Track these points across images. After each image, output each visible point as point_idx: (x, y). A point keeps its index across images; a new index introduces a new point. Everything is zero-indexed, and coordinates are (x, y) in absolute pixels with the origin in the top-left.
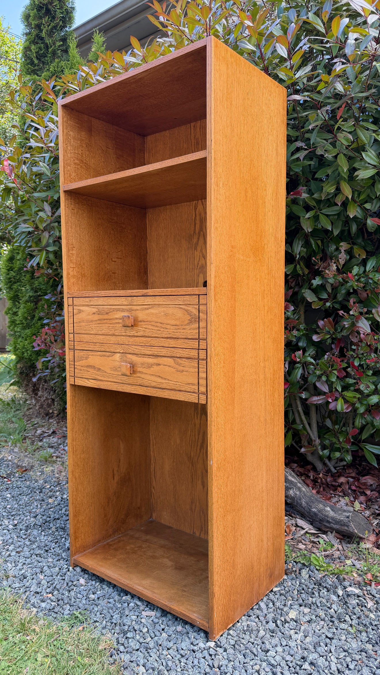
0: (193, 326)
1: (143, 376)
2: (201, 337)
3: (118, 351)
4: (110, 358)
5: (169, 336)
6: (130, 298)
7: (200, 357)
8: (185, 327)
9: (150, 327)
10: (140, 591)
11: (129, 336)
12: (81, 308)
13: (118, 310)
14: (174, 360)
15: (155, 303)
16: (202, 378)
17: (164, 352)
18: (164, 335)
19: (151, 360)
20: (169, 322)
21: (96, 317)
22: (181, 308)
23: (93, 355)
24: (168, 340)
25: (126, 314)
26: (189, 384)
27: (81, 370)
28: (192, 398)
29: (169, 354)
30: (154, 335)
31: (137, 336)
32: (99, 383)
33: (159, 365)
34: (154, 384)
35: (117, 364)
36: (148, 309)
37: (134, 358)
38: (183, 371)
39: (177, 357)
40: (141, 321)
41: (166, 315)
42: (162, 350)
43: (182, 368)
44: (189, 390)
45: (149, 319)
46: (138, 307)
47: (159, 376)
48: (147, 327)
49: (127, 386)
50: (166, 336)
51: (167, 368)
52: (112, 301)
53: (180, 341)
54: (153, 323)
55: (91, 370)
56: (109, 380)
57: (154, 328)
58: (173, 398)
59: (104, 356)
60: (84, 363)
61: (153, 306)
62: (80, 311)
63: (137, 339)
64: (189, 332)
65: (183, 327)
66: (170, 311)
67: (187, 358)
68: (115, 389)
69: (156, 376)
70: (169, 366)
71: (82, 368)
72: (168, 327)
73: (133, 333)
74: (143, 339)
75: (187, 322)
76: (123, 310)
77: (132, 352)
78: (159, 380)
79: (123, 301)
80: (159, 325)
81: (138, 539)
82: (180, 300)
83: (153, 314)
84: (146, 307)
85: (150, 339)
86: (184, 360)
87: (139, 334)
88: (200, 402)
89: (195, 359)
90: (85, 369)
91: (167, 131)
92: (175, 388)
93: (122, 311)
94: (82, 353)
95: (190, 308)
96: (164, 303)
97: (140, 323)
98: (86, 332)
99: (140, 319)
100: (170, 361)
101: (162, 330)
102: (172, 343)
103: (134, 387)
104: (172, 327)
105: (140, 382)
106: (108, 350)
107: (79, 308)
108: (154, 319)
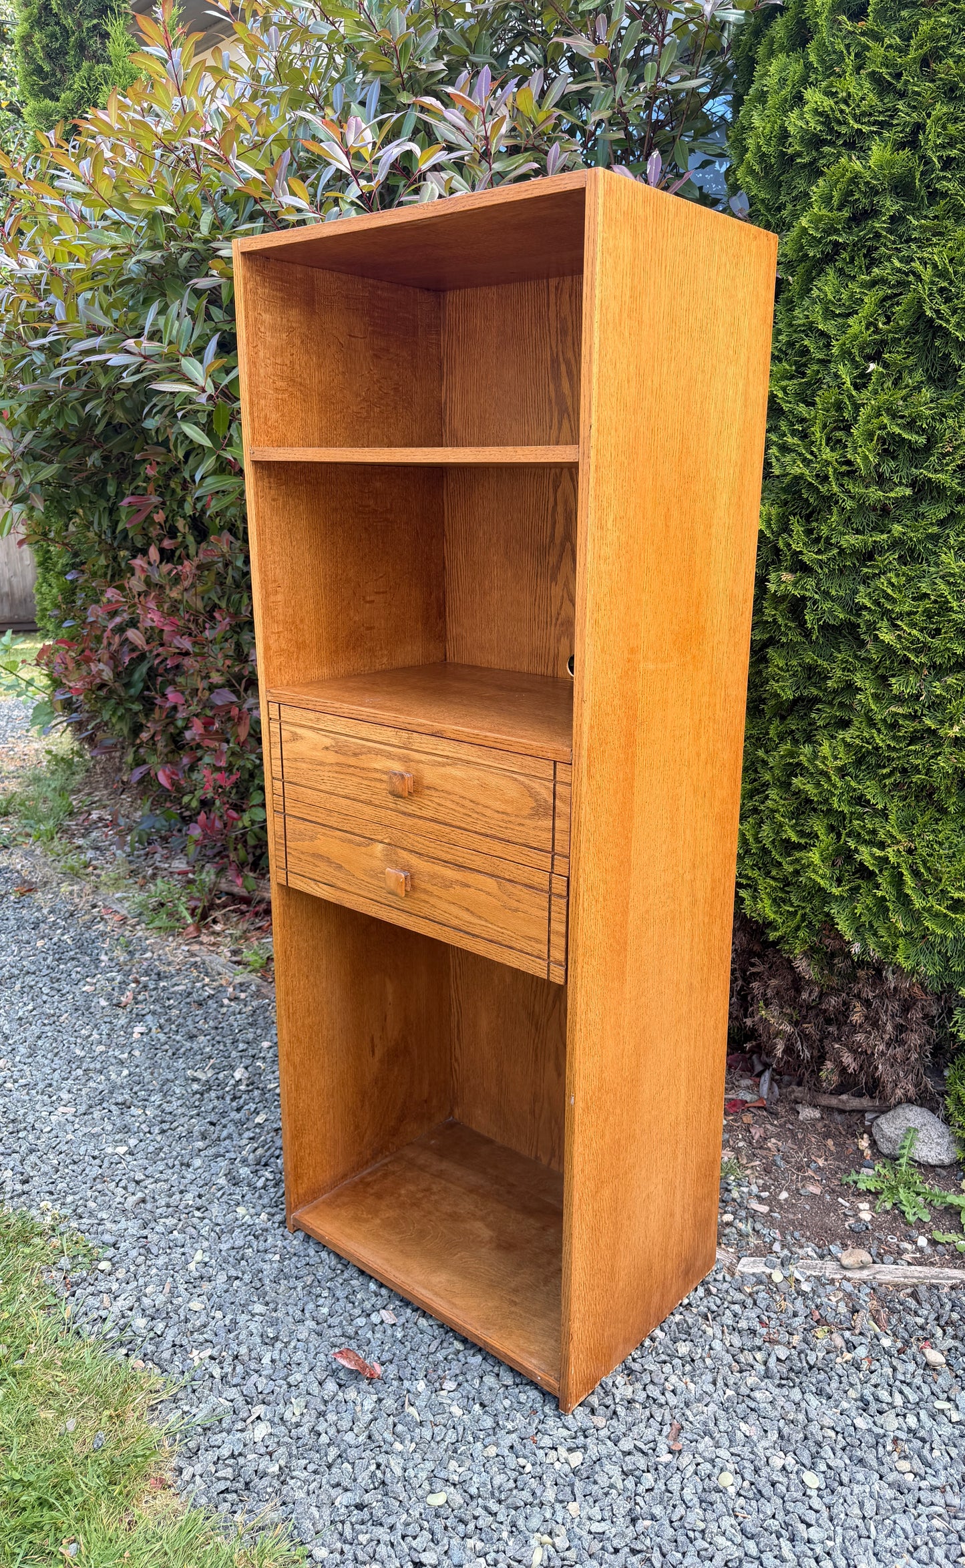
0: (540, 823)
1: (432, 900)
2: (558, 849)
3: (380, 838)
4: (363, 849)
5: (489, 832)
6: (404, 734)
7: (553, 891)
8: (523, 821)
9: (449, 804)
10: (427, 1301)
11: (404, 813)
12: (299, 731)
13: (379, 753)
14: (499, 884)
15: (459, 756)
16: (557, 933)
17: (478, 862)
18: (478, 828)
19: (450, 873)
20: (490, 803)
21: (331, 757)
22: (516, 780)
23: (324, 834)
24: (488, 839)
25: (397, 767)
26: (530, 939)
27: (300, 860)
28: (537, 969)
29: (489, 870)
30: (458, 824)
31: (420, 817)
32: (338, 893)
33: (469, 887)
34: (455, 922)
35: (377, 864)
36: (444, 765)
37: (414, 860)
38: (516, 910)
39: (504, 879)
40: (429, 788)
41: (484, 786)
42: (473, 858)
43: (515, 904)
44: (529, 950)
45: (448, 787)
46: (423, 757)
47: (468, 910)
48: (442, 802)
49: (399, 913)
50: (483, 831)
51: (483, 897)
52: (365, 730)
53: (511, 847)
54: (455, 798)
55: (323, 866)
56: (362, 893)
57: (458, 808)
58: (495, 959)
59: (350, 841)
60: (305, 845)
61: (455, 761)
62: (295, 737)
63: (421, 822)
64: (532, 832)
65: (519, 820)
66: (493, 780)
67: (526, 885)
68: (374, 915)
69: (460, 906)
70: (488, 893)
71: (302, 856)
72: (488, 812)
73: (411, 808)
74: (432, 824)
75: (527, 812)
76: (390, 756)
77: (409, 847)
78: (466, 916)
79: (388, 734)
80: (467, 803)
81: (422, 1168)
82: (514, 764)
83: (455, 778)
84: (440, 759)
85: (448, 829)
86: (520, 887)
87: (424, 813)
88: (552, 979)
89: (542, 891)
90: (309, 859)
91: (494, 289)
92: (500, 939)
93: (387, 757)
94: (302, 826)
95: (536, 785)
96: (479, 761)
97: (427, 792)
98: (309, 784)
99: (426, 782)
100: (491, 884)
101: (475, 815)
102: (498, 848)
103: (413, 918)
104: (496, 815)
105: (427, 911)
106: (356, 831)
107: (293, 729)
108: (457, 790)
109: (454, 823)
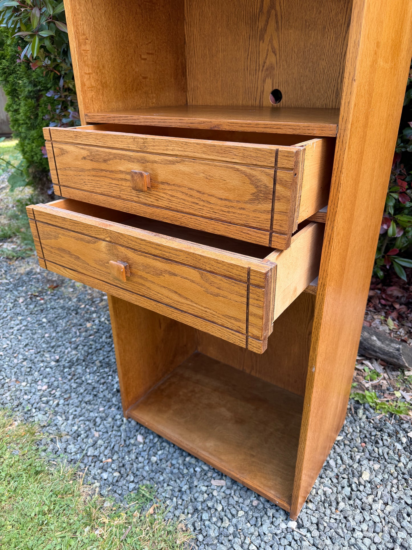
0: (260, 206)
2: (275, 227)
5: (213, 216)
8: (243, 206)
9: (179, 195)
11: (145, 204)
13: (122, 157)
15: (186, 154)
18: (204, 213)
20: (214, 192)
21: (88, 165)
22: (238, 170)
24: (213, 222)
25: (136, 168)
30: (187, 210)
31: (158, 207)
36: (173, 163)
40: (163, 183)
41: (209, 179)
45: (178, 181)
46: (156, 158)
48: (174, 194)
50: (208, 215)
53: (232, 227)
54: (185, 190)
57: (187, 198)
61: (182, 159)
63: (159, 210)
64: (252, 215)
65: (240, 205)
66: (217, 172)
72: (213, 200)
73: (150, 200)
74: (167, 212)
75: (248, 197)
76: (130, 159)
79: (129, 142)
80: (194, 193)
83: (184, 173)
84: (170, 158)
85: (179, 215)
87: (161, 203)
93: (129, 160)
96: (204, 156)
97: (162, 186)
98: (77, 186)
99: (161, 178)
101: (201, 203)
104: (219, 202)
108: (185, 182)
109: (185, 210)
